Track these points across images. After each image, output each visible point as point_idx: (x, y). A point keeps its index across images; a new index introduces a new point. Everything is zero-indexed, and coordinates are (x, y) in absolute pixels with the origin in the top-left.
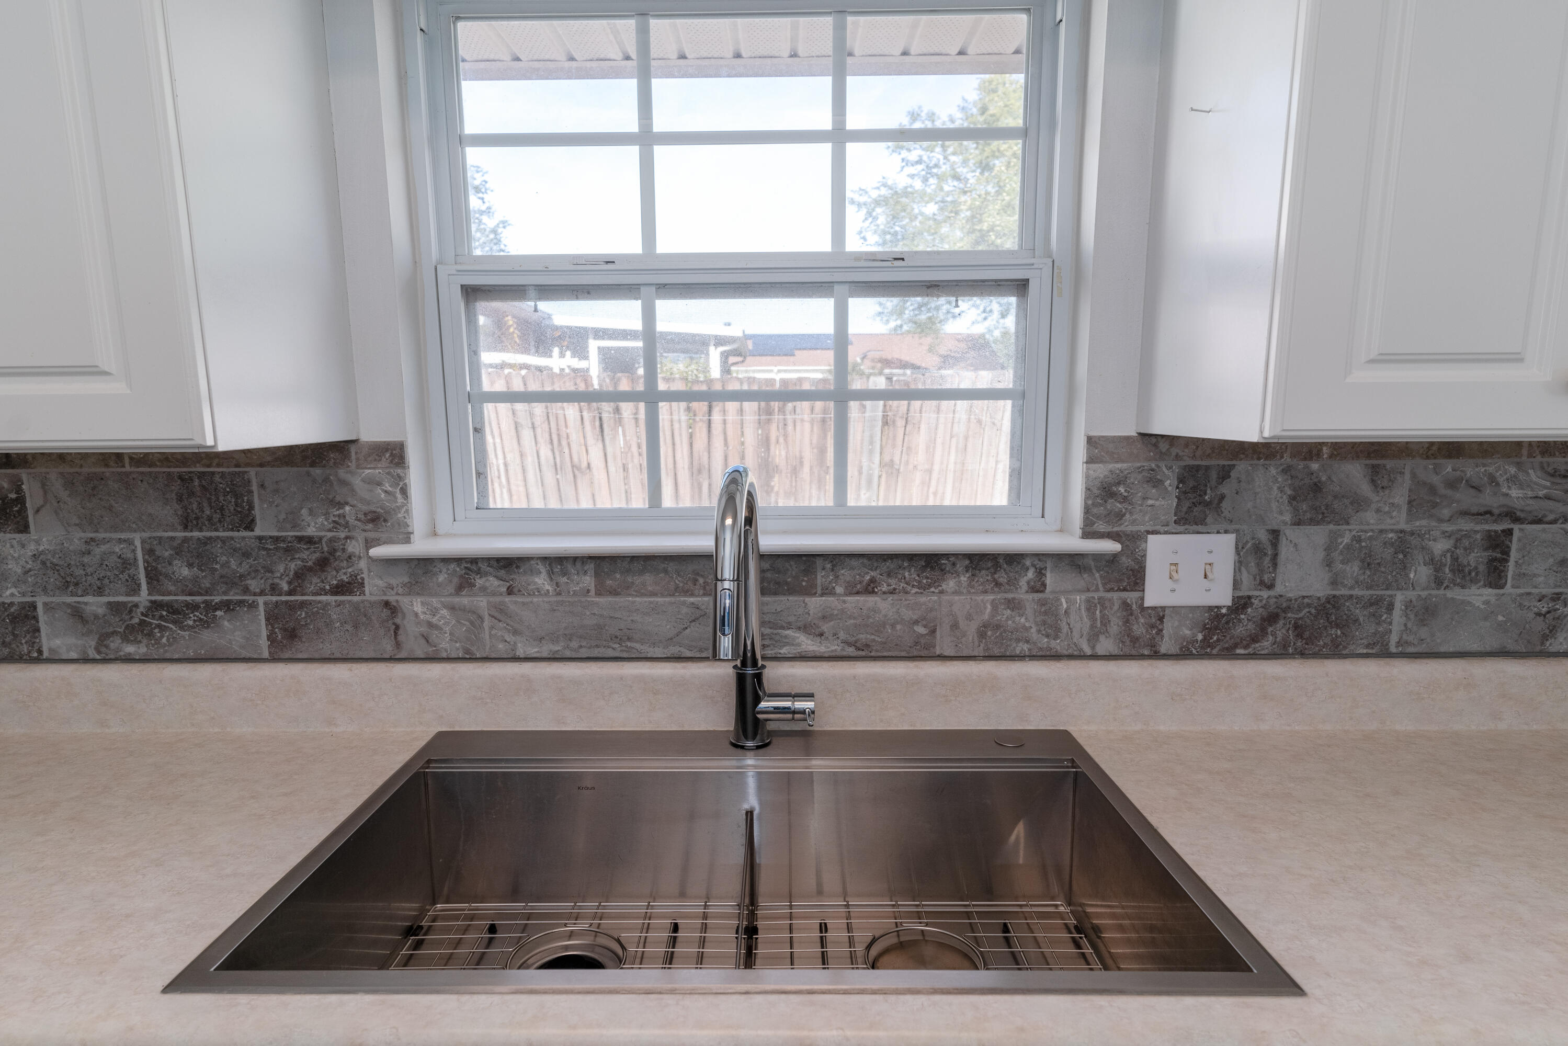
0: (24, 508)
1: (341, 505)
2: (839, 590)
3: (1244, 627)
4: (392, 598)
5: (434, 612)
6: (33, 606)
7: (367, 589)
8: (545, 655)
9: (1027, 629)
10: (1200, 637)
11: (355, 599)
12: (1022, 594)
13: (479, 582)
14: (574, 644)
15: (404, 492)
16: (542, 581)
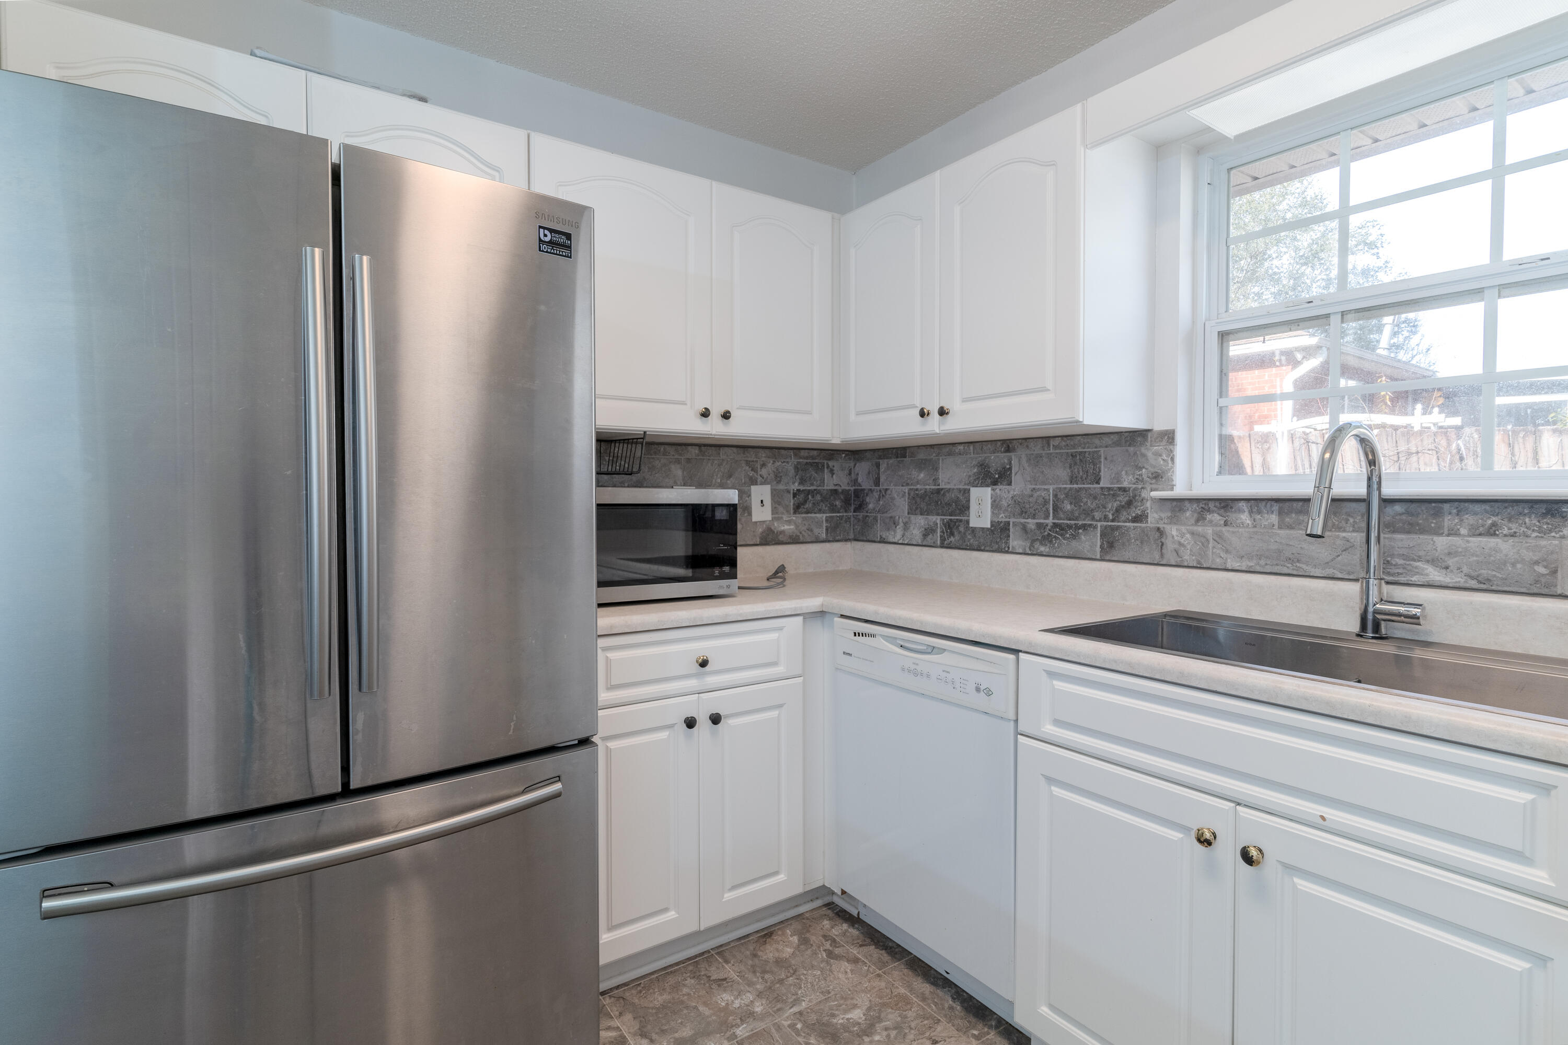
1: (1141, 468)
2: (1463, 531)
4: (1161, 526)
5: (1182, 536)
6: (1008, 523)
7: (1149, 520)
8: (1244, 568)
11: (1143, 525)
13: (1209, 517)
14: (1262, 562)
15: (1172, 459)
16: (1245, 517)
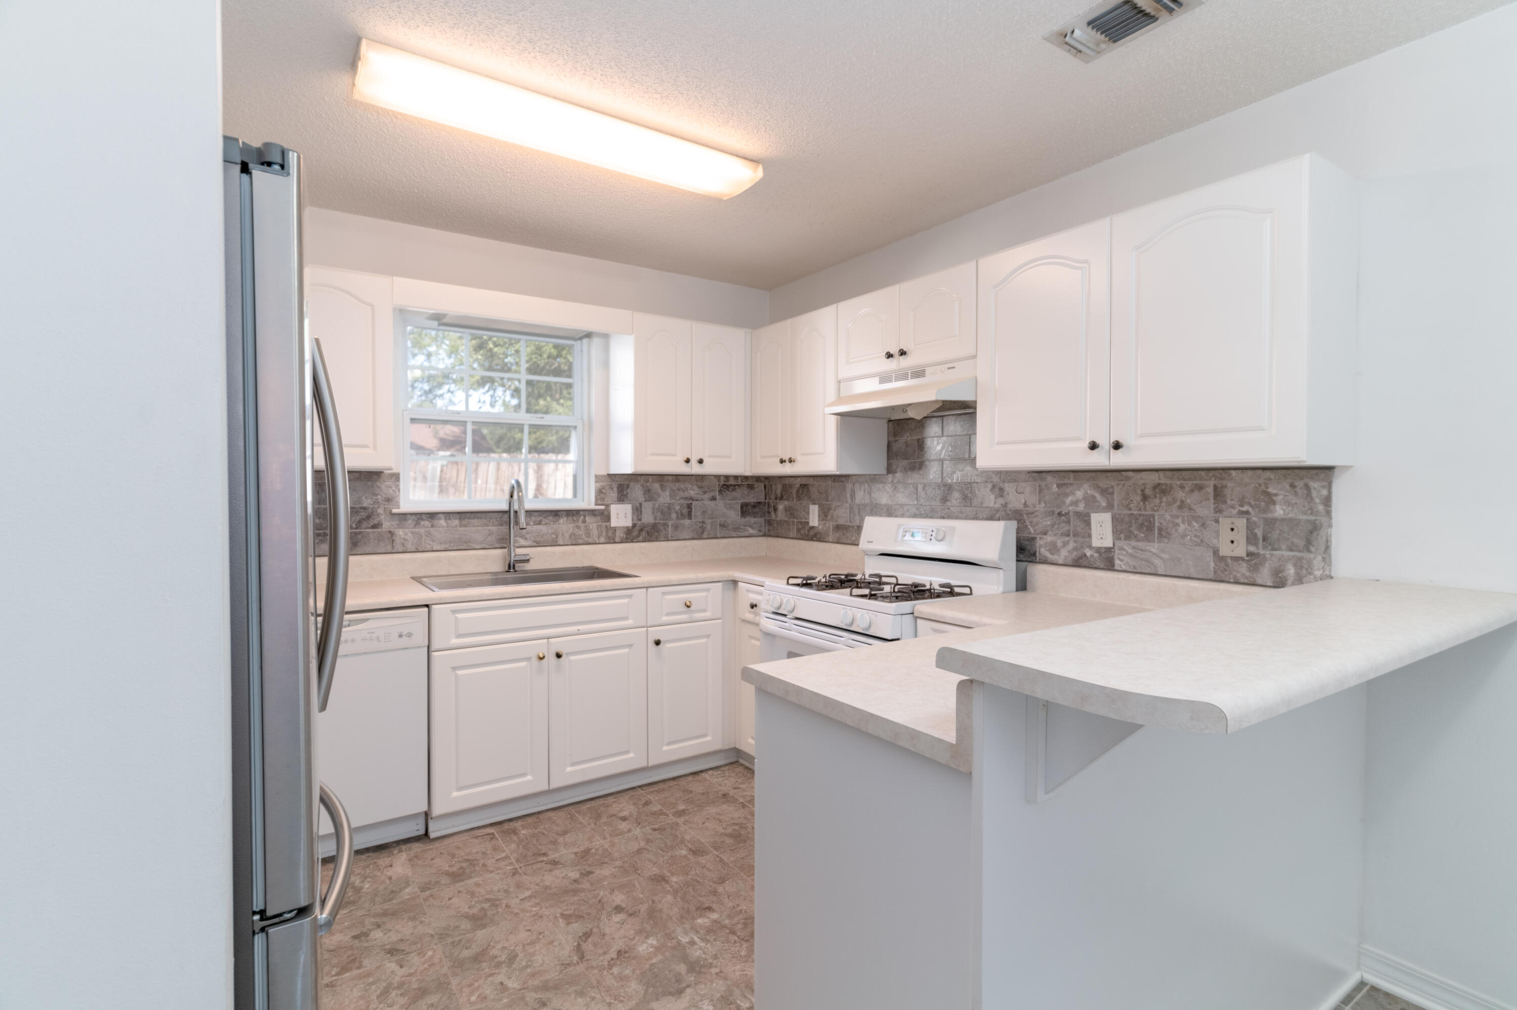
1: (377, 495)
2: (531, 523)
3: (635, 533)
4: (392, 530)
5: (406, 534)
7: (383, 527)
8: (442, 549)
9: (582, 535)
10: (625, 536)
11: (379, 530)
12: (580, 524)
13: (422, 523)
14: (452, 545)
15: (399, 490)
16: (442, 522)
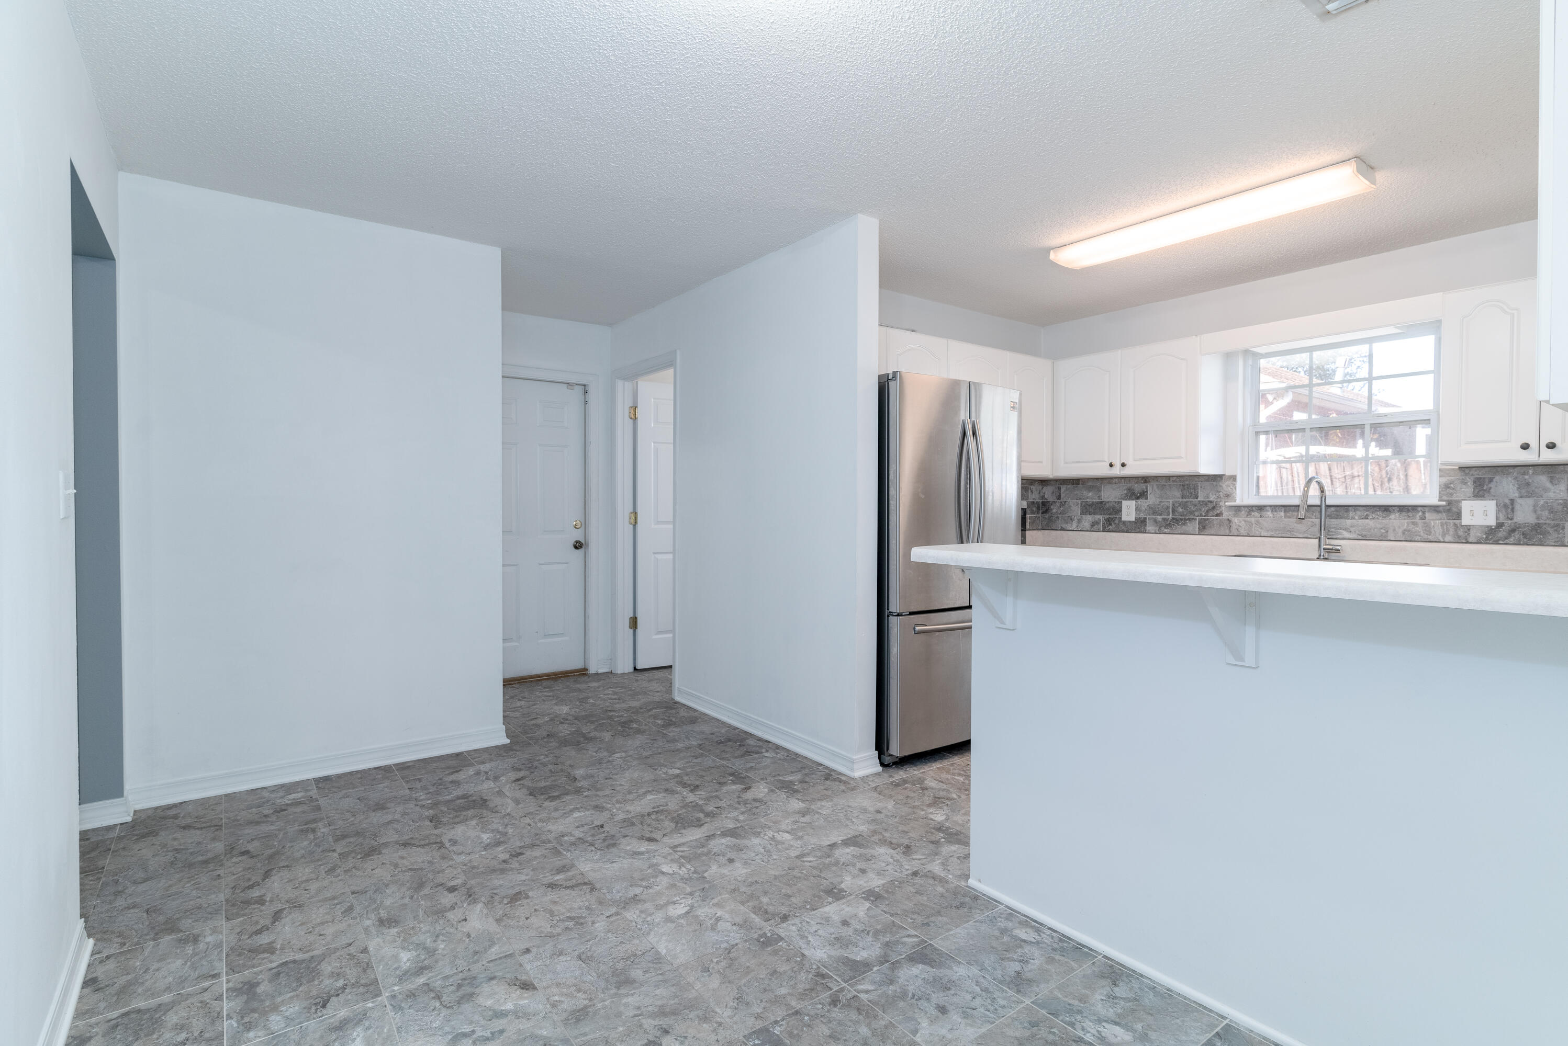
0: (1147, 494)
1: (1219, 492)
3: (1502, 533)
4: (1230, 518)
5: (1240, 522)
6: (1146, 518)
7: (1224, 515)
8: (1269, 536)
9: (1419, 532)
10: (1484, 537)
11: (1221, 518)
12: (1418, 520)
13: (1253, 514)
14: (1277, 533)
15: (1235, 488)
16: (1269, 514)
